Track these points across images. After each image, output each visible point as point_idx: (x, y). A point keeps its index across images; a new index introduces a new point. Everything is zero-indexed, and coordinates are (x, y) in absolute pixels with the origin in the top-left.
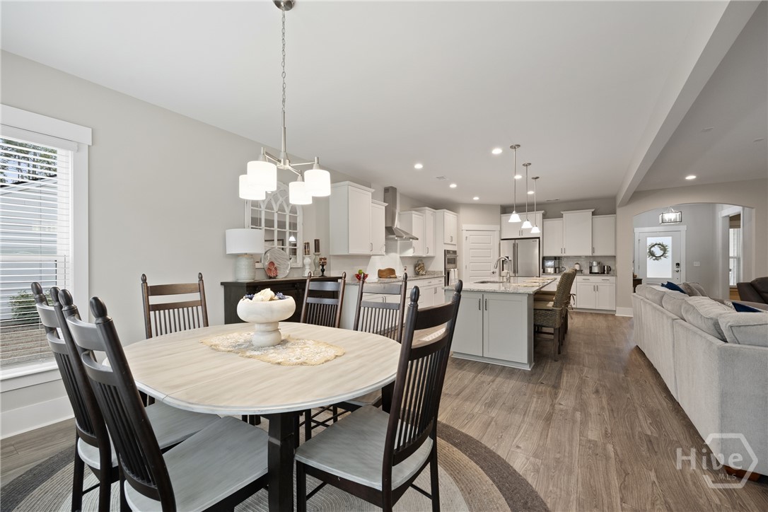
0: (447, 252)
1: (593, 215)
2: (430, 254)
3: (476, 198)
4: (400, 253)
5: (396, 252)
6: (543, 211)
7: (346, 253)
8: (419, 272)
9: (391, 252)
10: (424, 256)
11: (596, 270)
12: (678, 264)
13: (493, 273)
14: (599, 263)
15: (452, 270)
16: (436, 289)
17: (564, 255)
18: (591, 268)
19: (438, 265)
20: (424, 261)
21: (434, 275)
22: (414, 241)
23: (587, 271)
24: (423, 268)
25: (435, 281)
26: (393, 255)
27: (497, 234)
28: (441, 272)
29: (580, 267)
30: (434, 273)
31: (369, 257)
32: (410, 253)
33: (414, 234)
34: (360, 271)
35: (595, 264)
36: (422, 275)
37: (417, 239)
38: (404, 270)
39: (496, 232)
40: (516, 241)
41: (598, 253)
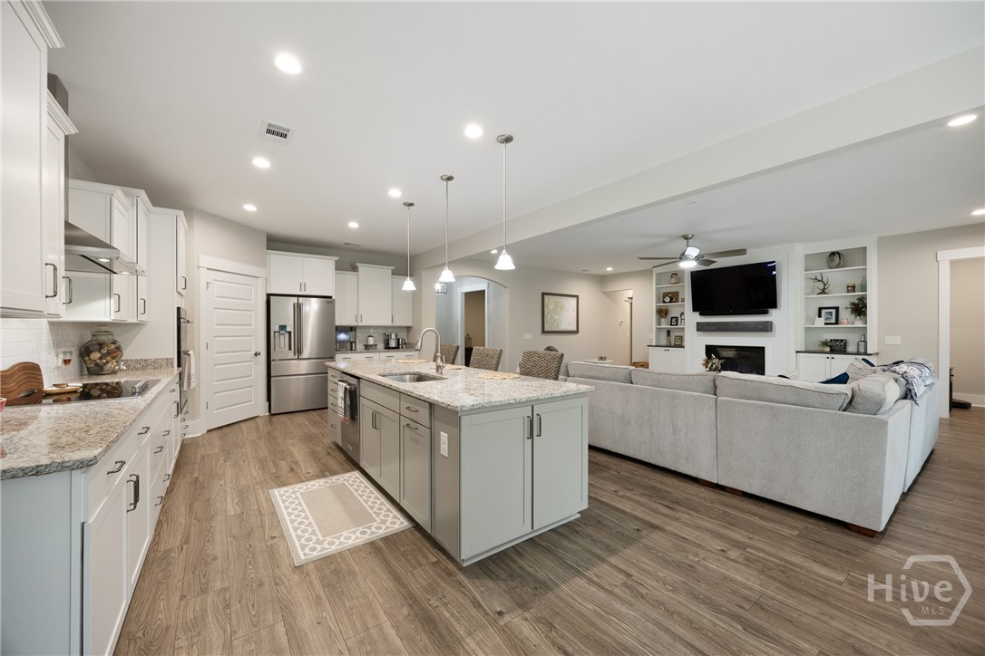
1: (393, 274)
6: (336, 258)
11: (393, 344)
13: (256, 355)
14: (396, 336)
17: (360, 324)
18: (387, 342)
19: (157, 344)
23: (381, 346)
24: (114, 353)
27: (259, 283)
29: (374, 341)
35: (393, 336)
38: (60, 363)
39: (260, 280)
40: (300, 299)
41: (397, 323)
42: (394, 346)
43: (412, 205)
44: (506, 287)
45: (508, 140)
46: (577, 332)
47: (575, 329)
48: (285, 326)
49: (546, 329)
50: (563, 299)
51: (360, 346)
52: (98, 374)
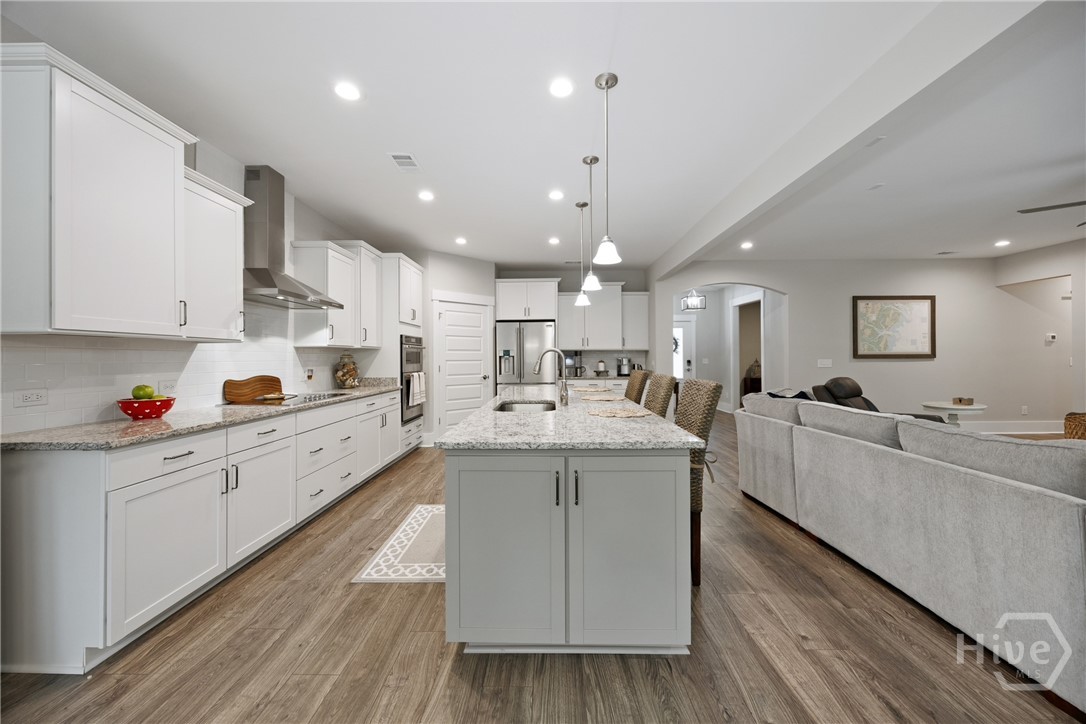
0: (404, 340)
1: (623, 291)
2: (371, 343)
3: (461, 241)
4: (297, 337)
5: (283, 334)
6: (559, 279)
7: (40, 327)
8: (343, 382)
9: (266, 336)
10: (357, 346)
11: (625, 370)
12: (689, 362)
13: (485, 378)
14: (629, 361)
15: (415, 374)
16: (384, 418)
17: (587, 348)
18: (619, 368)
19: (387, 366)
20: (356, 357)
21: (378, 386)
22: (332, 312)
23: (613, 372)
24: (353, 372)
25: (381, 402)
26: (272, 343)
27: (489, 310)
28: (394, 380)
29: (605, 367)
30: (378, 382)
31: (190, 344)
32: (321, 338)
33: (333, 295)
34: (139, 388)
35: (625, 362)
36: (352, 387)
37: (341, 307)
38: (306, 378)
39: (488, 308)
40: (522, 324)
41: (629, 346)
42: (626, 373)
43: (585, 205)
44: (784, 294)
45: (612, 81)
46: (933, 355)
47: (927, 350)
48: (508, 351)
49: (860, 352)
50: (899, 304)
51: (590, 372)
52: (342, 388)
